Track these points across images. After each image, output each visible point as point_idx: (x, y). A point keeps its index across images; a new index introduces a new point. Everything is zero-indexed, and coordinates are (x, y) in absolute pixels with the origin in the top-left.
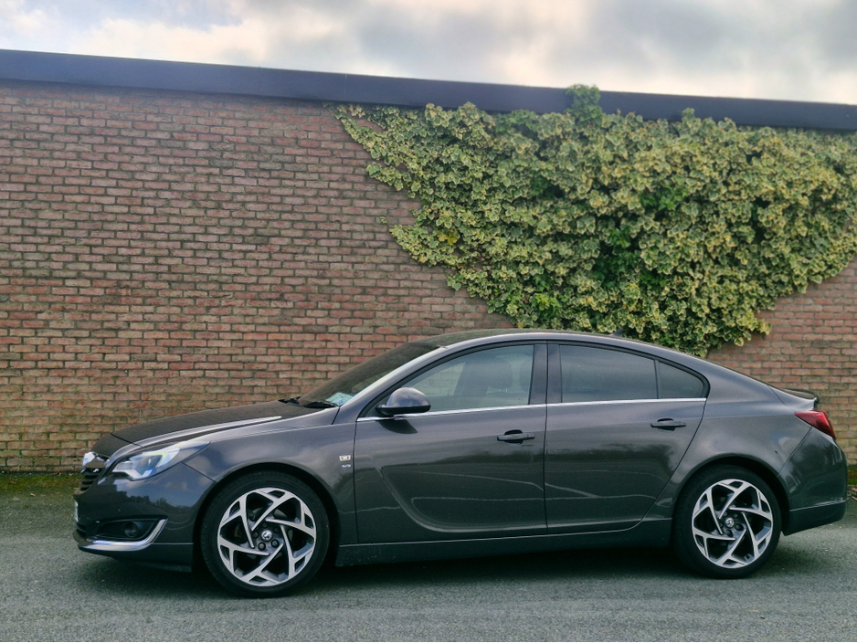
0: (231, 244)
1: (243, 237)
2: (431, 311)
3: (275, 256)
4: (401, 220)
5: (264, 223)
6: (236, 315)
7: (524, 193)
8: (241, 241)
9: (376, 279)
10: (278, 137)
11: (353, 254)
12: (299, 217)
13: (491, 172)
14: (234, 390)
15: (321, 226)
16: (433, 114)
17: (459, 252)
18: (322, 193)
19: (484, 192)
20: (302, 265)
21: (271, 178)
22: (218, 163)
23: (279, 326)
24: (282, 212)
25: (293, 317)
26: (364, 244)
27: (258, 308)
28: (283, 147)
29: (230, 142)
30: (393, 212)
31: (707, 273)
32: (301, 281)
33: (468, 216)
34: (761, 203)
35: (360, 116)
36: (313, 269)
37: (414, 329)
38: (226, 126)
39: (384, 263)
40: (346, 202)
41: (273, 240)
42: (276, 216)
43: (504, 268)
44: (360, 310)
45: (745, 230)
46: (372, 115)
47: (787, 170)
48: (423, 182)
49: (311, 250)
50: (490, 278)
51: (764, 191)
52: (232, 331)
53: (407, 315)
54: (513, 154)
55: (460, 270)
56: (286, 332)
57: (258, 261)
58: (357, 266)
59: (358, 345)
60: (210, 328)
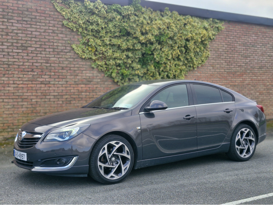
0: (12, 49)
1: (17, 47)
2: (86, 76)
3: (29, 55)
4: (75, 42)
5: (25, 41)
6: (15, 77)
7: (117, 34)
8: (16, 48)
9: (67, 64)
10: (30, 8)
11: (58, 54)
12: (38, 40)
13: (106, 26)
14: (15, 106)
15: (47, 43)
16: (87, 3)
17: (95, 55)
18: (47, 31)
19: (104, 33)
20: (40, 58)
21: (27, 24)
22: (6, 17)
23: (32, 81)
24: (32, 38)
25: (37, 78)
26: (62, 51)
27: (23, 75)
28: (32, 12)
29: (11, 9)
30: (72, 39)
31: (172, 63)
32: (39, 64)
33: (99, 42)
34: (187, 40)
35: (60, 2)
36: (44, 60)
37: (80, 82)
38: (9, 3)
39: (69, 58)
40: (56, 35)
41: (29, 48)
42: (29, 39)
43: (111, 60)
44: (61, 75)
45: (183, 49)
46: (64, 2)
47: (195, 30)
48: (83, 28)
49: (43, 53)
50: (106, 64)
51: (189, 36)
52: (14, 84)
53: (78, 77)
54: (114, 20)
55: (96, 61)
56: (34, 84)
57: (23, 56)
58: (60, 59)
59: (61, 88)
60: (5, 82)
